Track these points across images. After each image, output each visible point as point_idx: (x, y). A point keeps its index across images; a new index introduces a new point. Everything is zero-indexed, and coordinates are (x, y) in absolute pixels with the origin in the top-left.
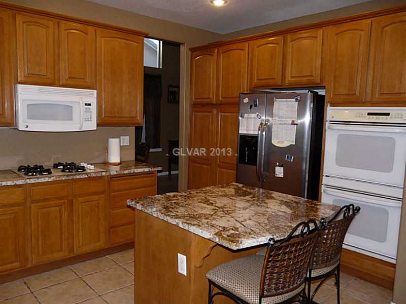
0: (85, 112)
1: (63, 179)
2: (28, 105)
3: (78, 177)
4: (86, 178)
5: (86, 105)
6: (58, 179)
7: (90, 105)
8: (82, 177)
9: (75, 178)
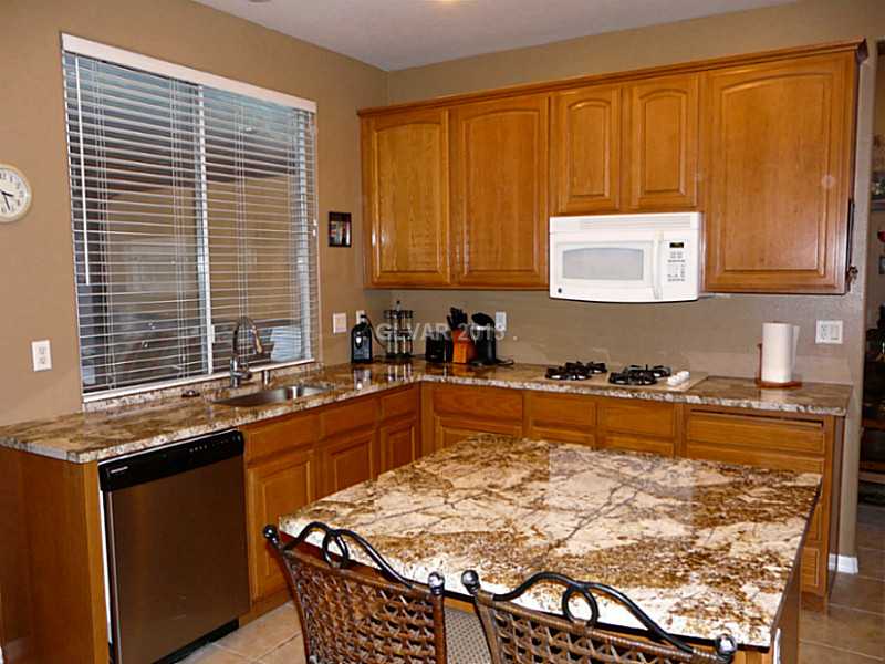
0: (670, 261)
1: (584, 392)
2: (565, 253)
3: (612, 394)
4: (628, 398)
5: (673, 245)
6: (575, 391)
7: (681, 245)
8: (621, 396)
9: (606, 394)
